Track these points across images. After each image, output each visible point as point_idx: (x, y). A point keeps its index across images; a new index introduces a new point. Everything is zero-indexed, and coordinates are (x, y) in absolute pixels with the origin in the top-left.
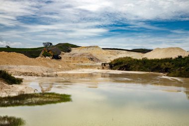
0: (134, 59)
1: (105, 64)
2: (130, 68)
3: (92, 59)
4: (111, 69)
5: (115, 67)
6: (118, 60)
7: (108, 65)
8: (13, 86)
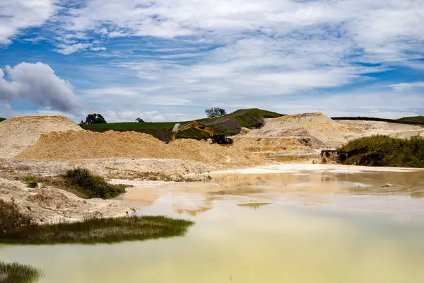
0: (394, 140)
1: (327, 153)
2: (384, 160)
3: (306, 142)
4: (343, 164)
5: (352, 158)
6: (357, 142)
7: (336, 155)
8: (85, 202)
